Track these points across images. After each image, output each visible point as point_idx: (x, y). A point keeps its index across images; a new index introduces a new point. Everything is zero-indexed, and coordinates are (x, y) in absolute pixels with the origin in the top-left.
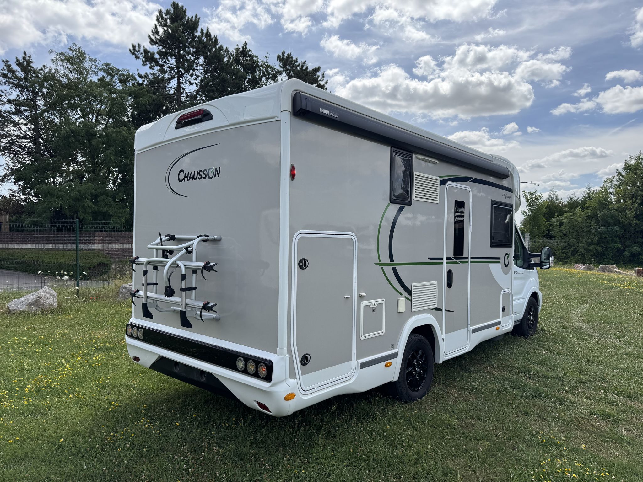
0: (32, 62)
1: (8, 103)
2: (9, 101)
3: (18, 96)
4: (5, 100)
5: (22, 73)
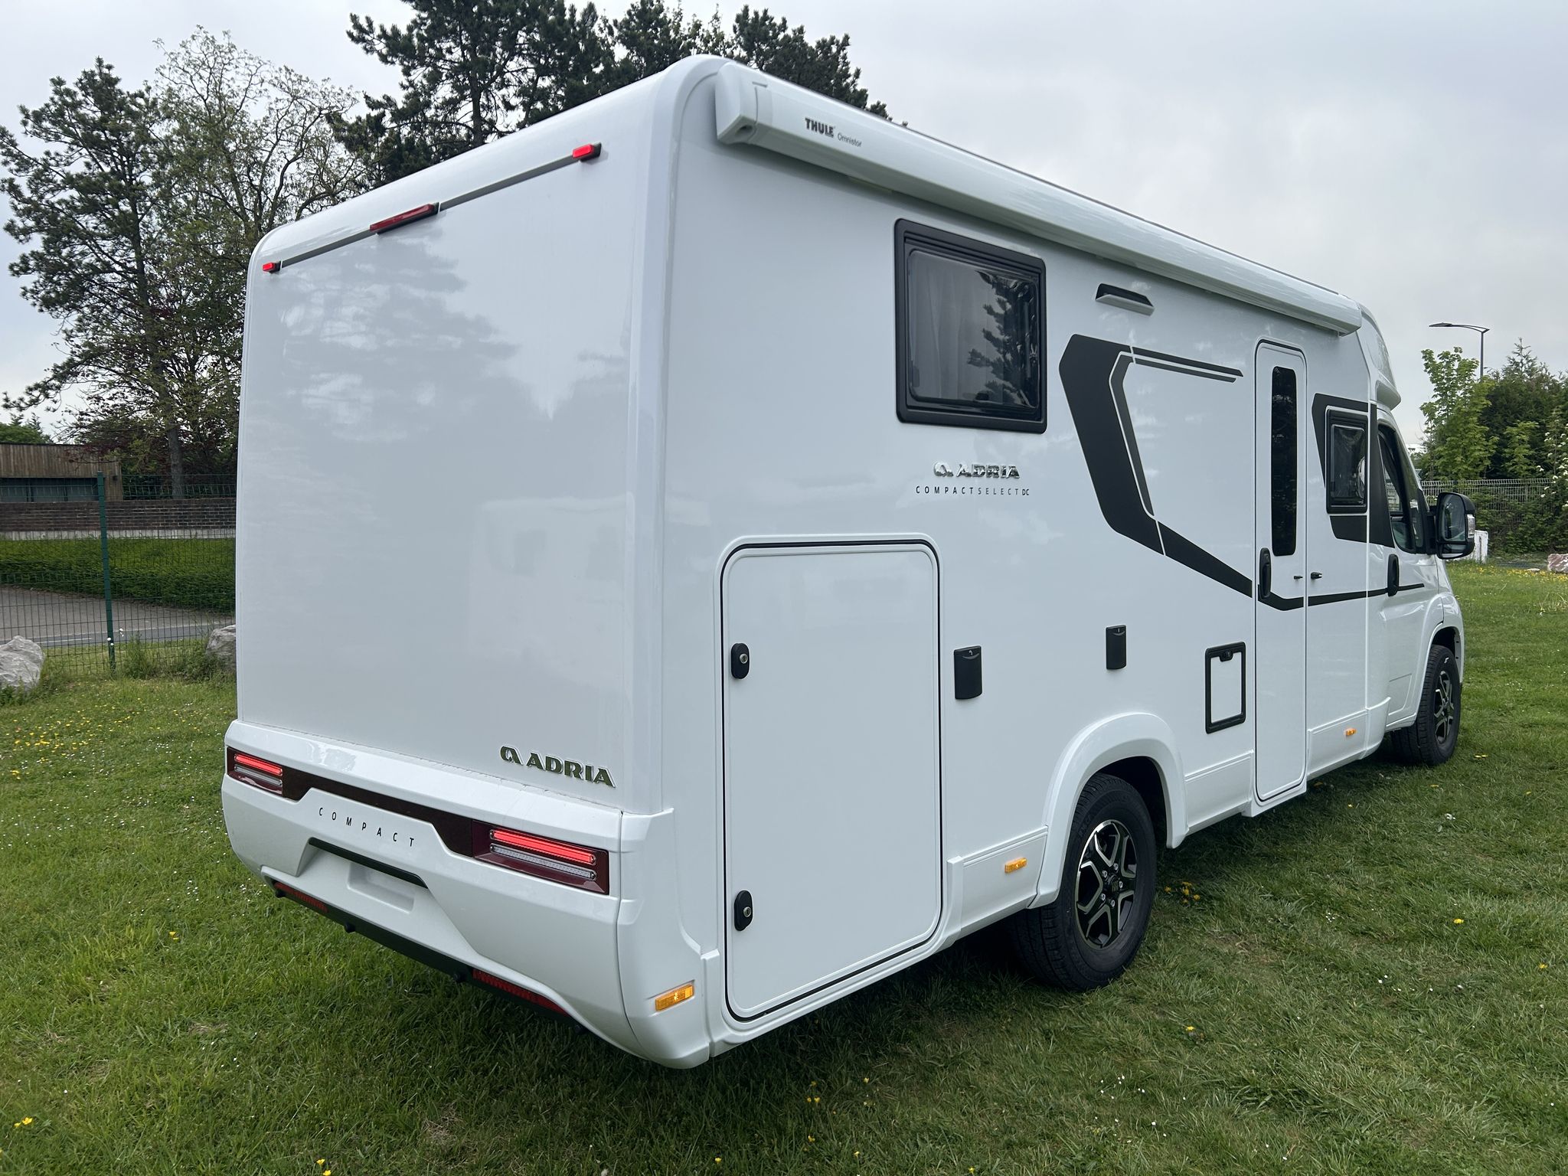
0: (117, 80)
1: (64, 188)
2: (70, 181)
3: (88, 165)
4: (59, 179)
5: (95, 109)
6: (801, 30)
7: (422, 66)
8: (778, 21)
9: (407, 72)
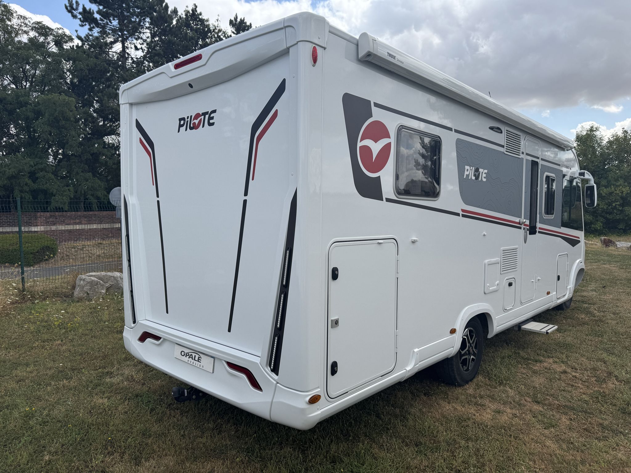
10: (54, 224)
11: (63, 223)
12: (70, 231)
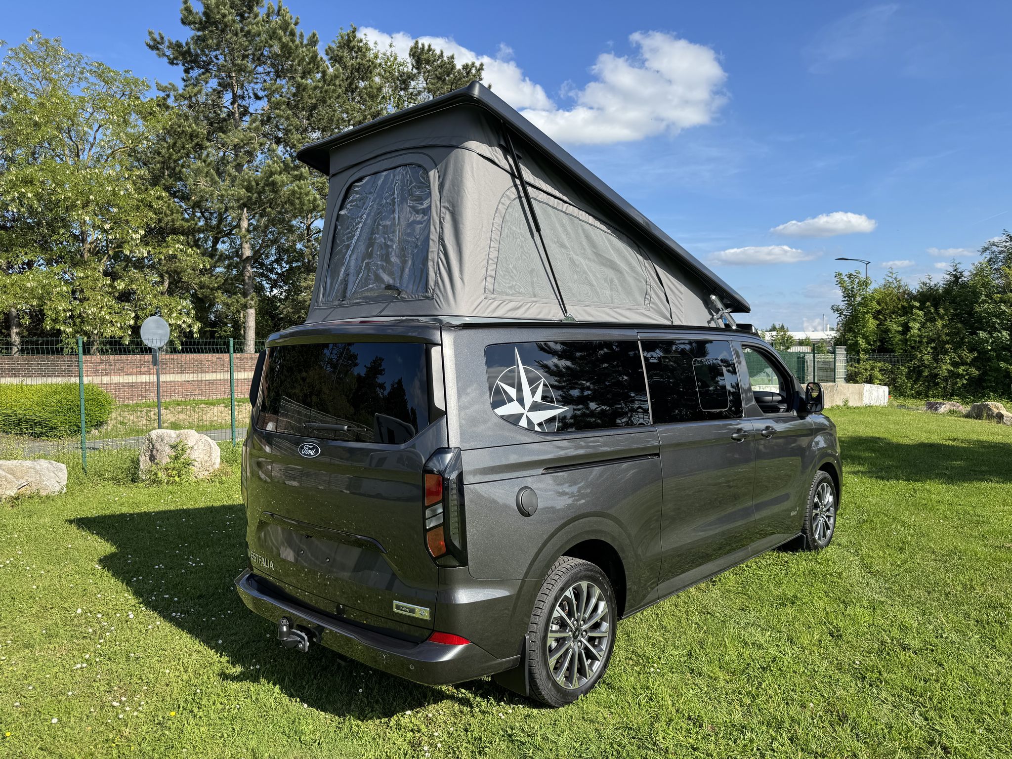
6: (452, 57)
7: (198, 67)
8: (438, 52)
9: (187, 71)
10: (107, 375)
11: (120, 371)
12: (132, 386)
